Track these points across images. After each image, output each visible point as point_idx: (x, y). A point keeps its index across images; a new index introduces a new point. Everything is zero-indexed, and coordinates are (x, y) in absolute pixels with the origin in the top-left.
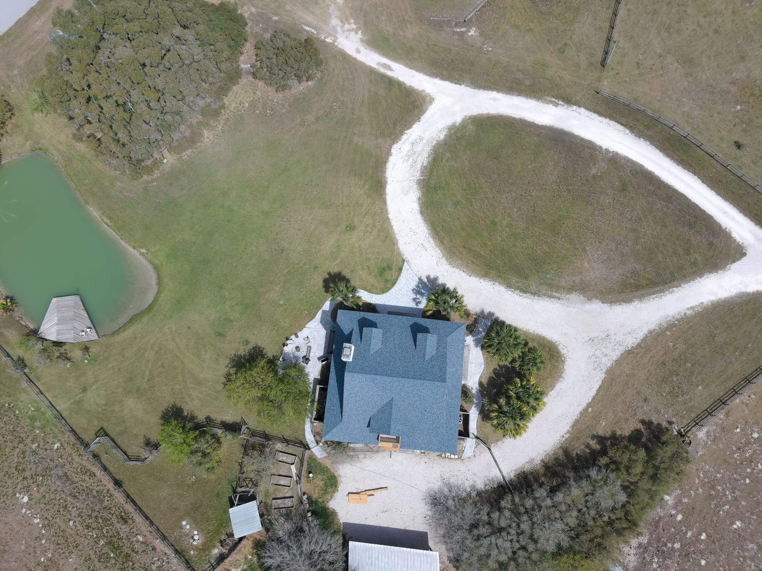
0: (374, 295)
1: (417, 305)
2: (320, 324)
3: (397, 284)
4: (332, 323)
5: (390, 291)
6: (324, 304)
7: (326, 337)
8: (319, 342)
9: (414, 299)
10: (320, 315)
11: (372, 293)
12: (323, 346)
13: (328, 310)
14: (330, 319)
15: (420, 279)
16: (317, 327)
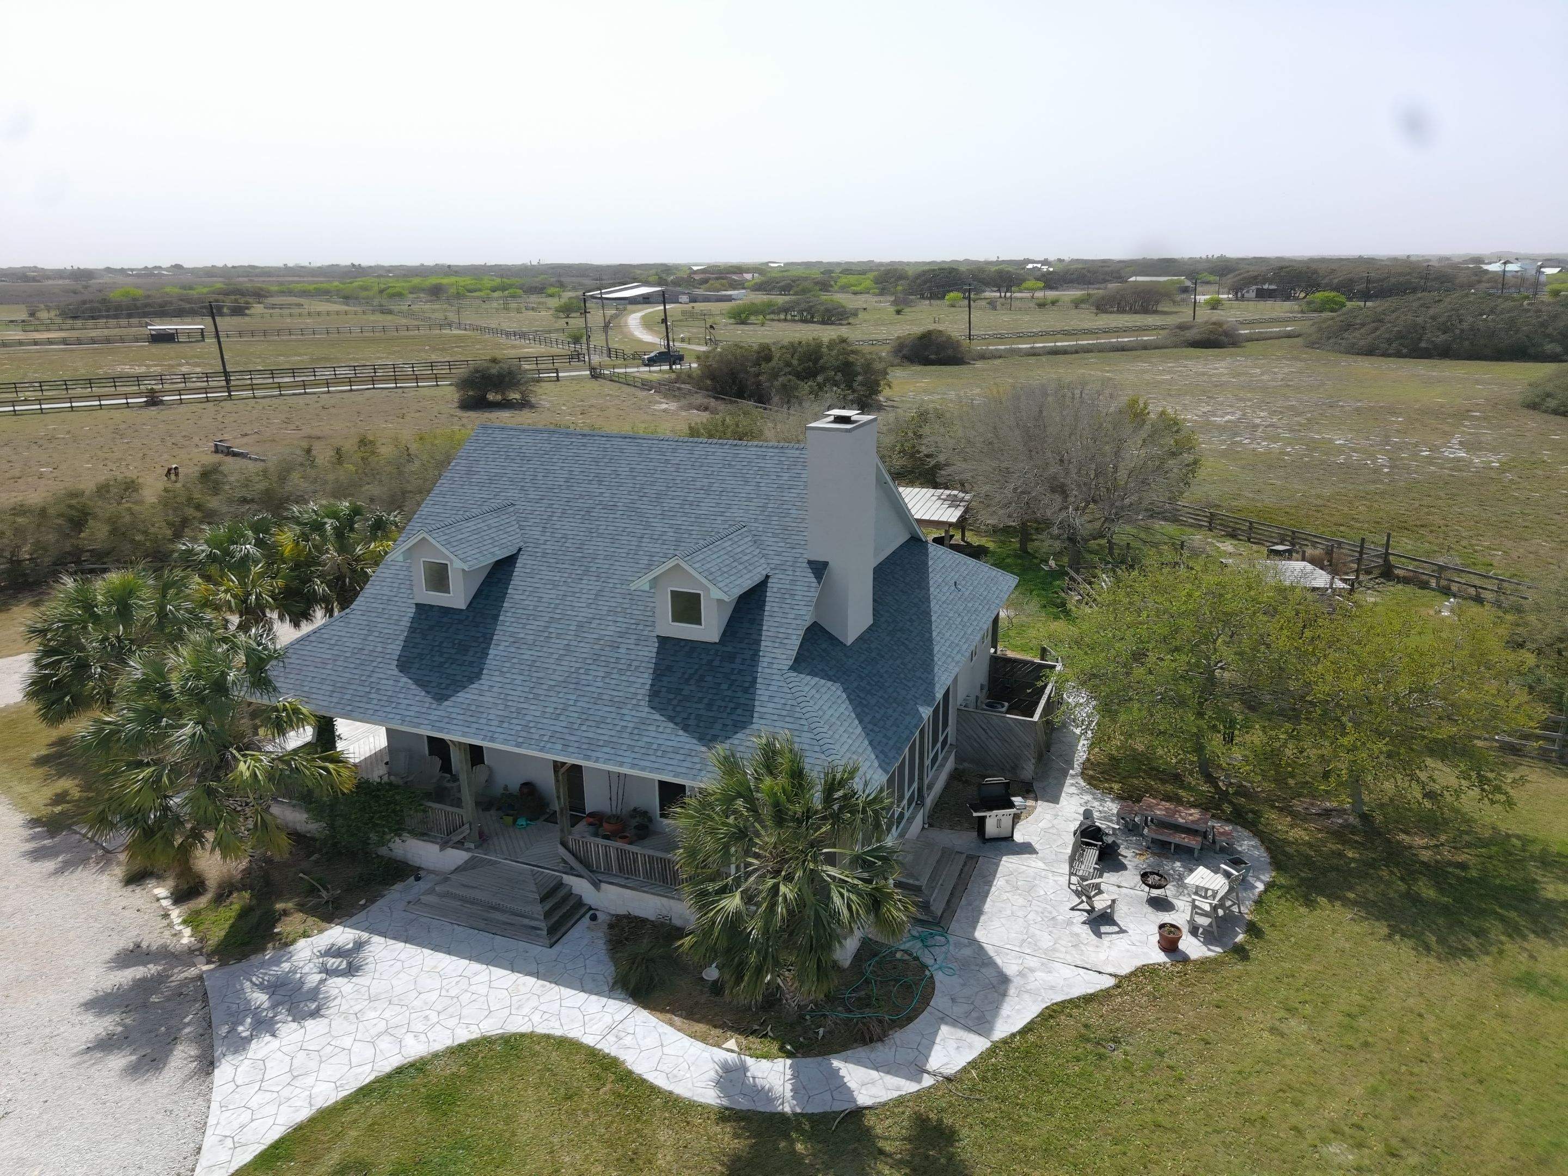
0: (589, 1040)
1: (359, 946)
2: (1010, 967)
3: (388, 1065)
4: (928, 961)
5: (463, 1036)
6: (973, 1064)
7: (979, 912)
8: (1021, 901)
9: (351, 970)
10: (1007, 1009)
11: (593, 1055)
12: (999, 883)
13: (945, 1030)
14: (939, 977)
15: (207, 1065)
16: (1032, 962)
